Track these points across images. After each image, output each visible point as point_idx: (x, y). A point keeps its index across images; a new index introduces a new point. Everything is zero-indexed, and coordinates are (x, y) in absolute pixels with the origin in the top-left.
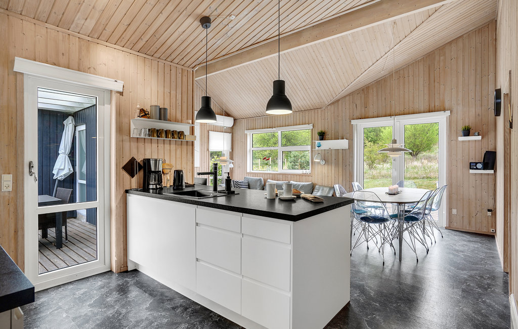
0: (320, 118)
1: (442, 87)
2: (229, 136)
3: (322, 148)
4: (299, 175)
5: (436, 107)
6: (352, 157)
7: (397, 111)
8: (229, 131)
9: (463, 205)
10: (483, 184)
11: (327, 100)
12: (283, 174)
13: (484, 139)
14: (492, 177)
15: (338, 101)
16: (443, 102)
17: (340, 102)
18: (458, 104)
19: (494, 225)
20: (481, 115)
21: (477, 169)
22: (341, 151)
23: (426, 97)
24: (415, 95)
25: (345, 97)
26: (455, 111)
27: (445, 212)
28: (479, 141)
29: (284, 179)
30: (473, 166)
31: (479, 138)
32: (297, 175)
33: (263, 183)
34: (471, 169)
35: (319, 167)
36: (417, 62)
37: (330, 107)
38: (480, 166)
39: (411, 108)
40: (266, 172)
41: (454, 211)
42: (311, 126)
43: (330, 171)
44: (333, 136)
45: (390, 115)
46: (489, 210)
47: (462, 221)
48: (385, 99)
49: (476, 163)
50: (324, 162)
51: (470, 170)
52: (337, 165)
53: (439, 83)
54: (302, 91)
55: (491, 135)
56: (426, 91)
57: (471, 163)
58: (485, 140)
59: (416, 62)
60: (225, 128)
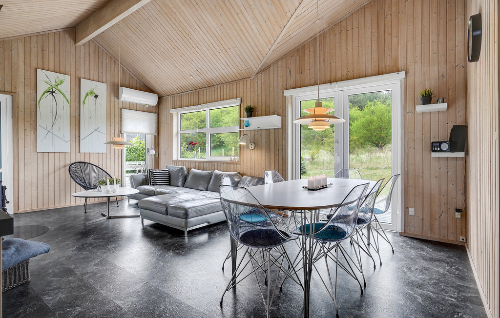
0: (249, 90)
1: (395, 40)
2: (153, 117)
3: (251, 127)
4: (227, 163)
5: (387, 68)
6: (285, 139)
7: (339, 76)
8: (154, 111)
9: (423, 202)
10: (449, 173)
11: (255, 66)
12: (209, 162)
13: (450, 109)
14: (460, 163)
15: (269, 67)
16: (397, 60)
17: (271, 68)
18: (415, 62)
19: (464, 231)
20: (445, 75)
21: (441, 151)
22: (272, 131)
23: (375, 55)
24: (360, 54)
25: (277, 61)
26: (411, 72)
27: (399, 212)
28: (443, 112)
29: (210, 168)
30: (435, 147)
31: (444, 106)
32: (224, 163)
33: (186, 173)
34: (433, 151)
35: (249, 152)
36: (363, 10)
37: (259, 75)
38: (445, 146)
39: (355, 71)
40: (193, 159)
41: (411, 211)
42: (238, 101)
43: (260, 157)
44: (264, 112)
45: (330, 82)
46: (457, 210)
47: (421, 225)
48: (324, 60)
49: (440, 143)
50: (253, 146)
51: (432, 153)
52: (268, 149)
53: (391, 34)
54: (221, 53)
55: (460, 103)
56: (375, 47)
57: (433, 143)
58: (451, 111)
59: (361, 8)
60: (147, 106)
